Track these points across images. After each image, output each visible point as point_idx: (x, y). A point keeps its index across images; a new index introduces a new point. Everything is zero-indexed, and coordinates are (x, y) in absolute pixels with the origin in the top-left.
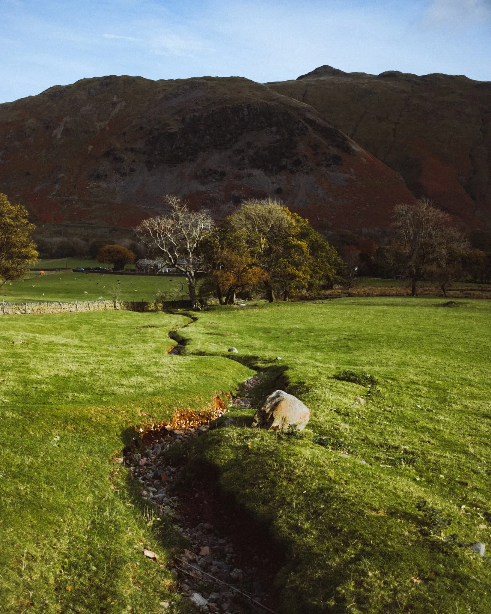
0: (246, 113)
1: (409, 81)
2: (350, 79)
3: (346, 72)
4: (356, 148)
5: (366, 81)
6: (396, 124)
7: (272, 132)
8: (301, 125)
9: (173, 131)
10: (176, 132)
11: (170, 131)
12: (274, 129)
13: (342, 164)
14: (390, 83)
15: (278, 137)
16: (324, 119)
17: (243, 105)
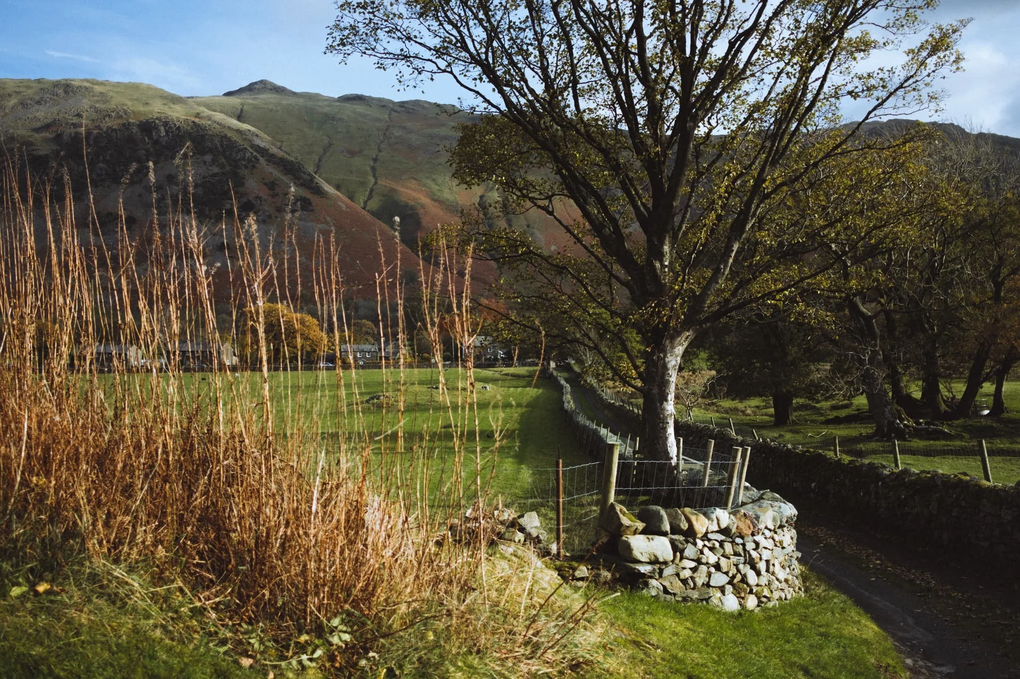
0: (163, 133)
1: (383, 106)
2: (301, 101)
3: (294, 90)
4: (328, 188)
5: (326, 103)
6: (375, 160)
7: (205, 163)
8: (248, 155)
9: (41, 153)
10: (46, 155)
11: (34, 153)
12: (208, 158)
13: (312, 211)
14: (360, 108)
15: (216, 170)
16: (280, 148)
17: (157, 121)
